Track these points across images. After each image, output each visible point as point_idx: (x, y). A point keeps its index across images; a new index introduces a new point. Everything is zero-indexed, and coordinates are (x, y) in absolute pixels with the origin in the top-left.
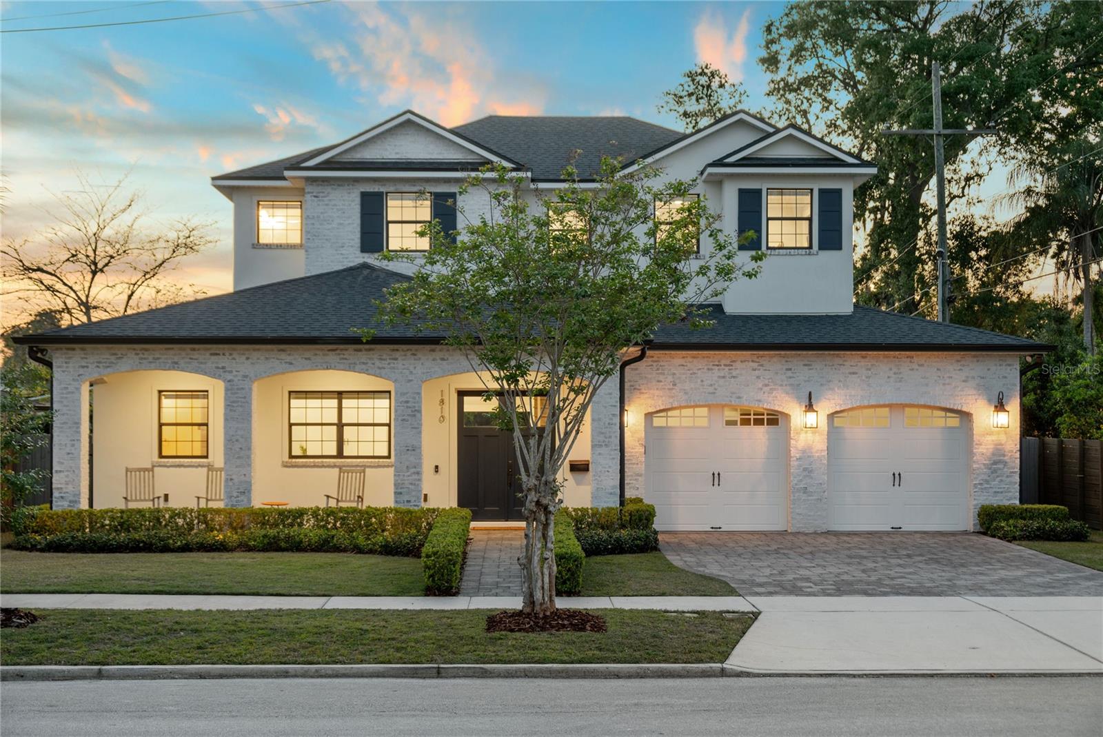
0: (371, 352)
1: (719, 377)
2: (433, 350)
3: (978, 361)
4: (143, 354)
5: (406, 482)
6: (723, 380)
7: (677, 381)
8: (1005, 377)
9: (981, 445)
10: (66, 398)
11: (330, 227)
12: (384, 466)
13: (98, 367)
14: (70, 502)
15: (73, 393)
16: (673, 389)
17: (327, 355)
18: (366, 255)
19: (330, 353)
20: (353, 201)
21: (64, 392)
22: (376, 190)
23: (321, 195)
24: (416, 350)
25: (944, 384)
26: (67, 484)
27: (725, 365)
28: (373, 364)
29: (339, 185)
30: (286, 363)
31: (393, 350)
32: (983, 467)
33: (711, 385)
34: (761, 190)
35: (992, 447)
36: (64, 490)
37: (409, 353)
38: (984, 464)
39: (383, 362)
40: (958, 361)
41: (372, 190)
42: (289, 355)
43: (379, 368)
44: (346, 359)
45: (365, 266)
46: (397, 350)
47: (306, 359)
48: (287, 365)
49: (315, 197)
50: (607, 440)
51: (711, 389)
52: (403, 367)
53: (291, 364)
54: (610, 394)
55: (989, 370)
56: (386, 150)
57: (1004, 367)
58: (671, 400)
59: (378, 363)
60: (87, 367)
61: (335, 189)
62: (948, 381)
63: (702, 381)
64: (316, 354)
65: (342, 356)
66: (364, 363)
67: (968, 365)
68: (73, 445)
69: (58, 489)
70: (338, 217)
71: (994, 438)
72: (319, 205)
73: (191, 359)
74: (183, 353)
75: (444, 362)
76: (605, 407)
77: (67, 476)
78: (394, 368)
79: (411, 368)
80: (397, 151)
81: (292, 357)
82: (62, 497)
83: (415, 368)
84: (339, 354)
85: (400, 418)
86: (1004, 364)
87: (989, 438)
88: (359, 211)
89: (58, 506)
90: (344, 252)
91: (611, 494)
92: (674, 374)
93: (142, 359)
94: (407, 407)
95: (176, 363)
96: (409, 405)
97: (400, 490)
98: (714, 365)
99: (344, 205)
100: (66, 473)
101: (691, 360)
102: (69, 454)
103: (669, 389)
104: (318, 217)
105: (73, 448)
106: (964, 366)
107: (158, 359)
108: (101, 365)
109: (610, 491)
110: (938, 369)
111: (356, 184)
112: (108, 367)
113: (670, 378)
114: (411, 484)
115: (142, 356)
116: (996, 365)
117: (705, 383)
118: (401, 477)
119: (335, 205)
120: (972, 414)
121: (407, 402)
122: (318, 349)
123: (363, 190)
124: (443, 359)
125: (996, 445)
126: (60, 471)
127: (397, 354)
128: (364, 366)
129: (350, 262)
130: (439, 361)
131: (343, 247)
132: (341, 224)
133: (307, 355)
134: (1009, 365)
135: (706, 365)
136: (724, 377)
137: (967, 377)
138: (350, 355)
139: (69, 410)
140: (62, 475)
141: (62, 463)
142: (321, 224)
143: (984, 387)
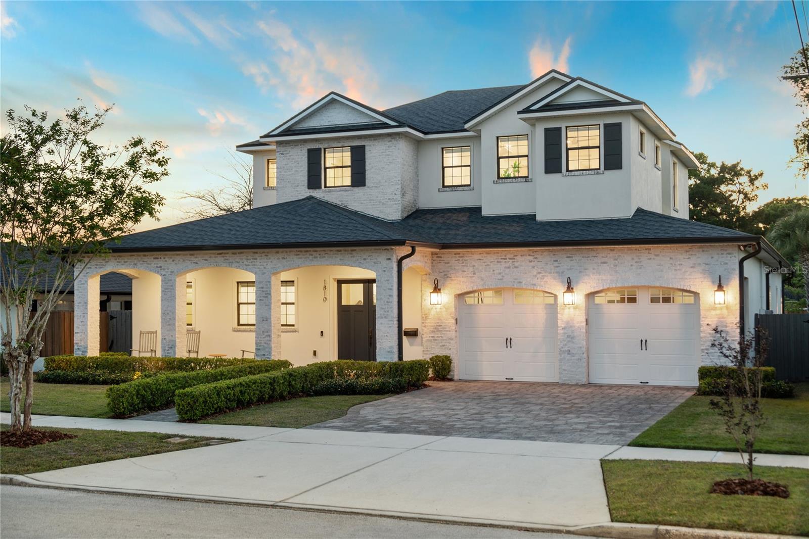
0: (241, 255)
1: (505, 267)
2: (277, 252)
3: (703, 251)
4: (119, 259)
5: (262, 342)
6: (508, 270)
7: (476, 271)
8: (727, 264)
9: (706, 318)
10: (81, 287)
11: (290, 173)
12: (291, 332)
13: (96, 268)
14: (83, 352)
15: (84, 284)
16: (473, 277)
17: (217, 257)
18: (311, 191)
19: (218, 256)
20: (304, 155)
21: (80, 283)
22: (317, 147)
23: (285, 152)
24: (268, 253)
25: (676, 270)
26: (81, 341)
27: (510, 259)
28: (243, 262)
29: (295, 146)
30: (194, 263)
31: (254, 253)
32: (708, 335)
33: (500, 274)
34: (561, 128)
35: (716, 319)
36: (80, 344)
37: (263, 255)
38: (710, 333)
39: (249, 261)
40: (687, 251)
41: (315, 147)
42: (196, 258)
43: (246, 265)
44: (227, 260)
45: (310, 198)
46: (257, 253)
47: (205, 260)
48: (195, 265)
49: (282, 154)
50: (386, 313)
51: (500, 277)
52: (260, 264)
53: (197, 263)
54: (388, 281)
55: (712, 258)
56: (323, 120)
57: (725, 255)
58: (472, 285)
59: (245, 262)
60: (91, 268)
61: (293, 148)
62: (678, 268)
63: (493, 271)
64: (210, 257)
65: (225, 258)
66: (238, 262)
67: (695, 255)
68: (84, 317)
69: (76, 343)
70: (295, 166)
71: (718, 312)
72: (284, 159)
73: (143, 261)
74: (139, 258)
75: (285, 261)
76: (385, 290)
77: (81, 336)
78: (254, 265)
79: (265, 265)
80: (329, 120)
81: (197, 259)
82: (78, 349)
83: (267, 264)
84: (223, 257)
85: (258, 299)
86: (725, 252)
87: (713, 313)
88: (307, 161)
89: (76, 354)
90: (298, 189)
91: (389, 352)
92: (474, 266)
93: (118, 262)
94: (263, 291)
95: (136, 264)
96: (264, 290)
97: (258, 348)
98: (502, 259)
99: (298, 158)
100: (81, 334)
101: (486, 255)
102: (82, 322)
103: (471, 277)
104: (284, 167)
105: (84, 319)
106: (692, 255)
107: (126, 262)
108: (97, 267)
109: (389, 350)
110: (671, 258)
111: (305, 144)
112: (101, 268)
113: (471, 269)
114: (265, 343)
115: (118, 260)
116: (718, 254)
117: (495, 272)
118: (260, 338)
119: (293, 159)
120: (699, 294)
121: (262, 288)
122: (211, 254)
123: (309, 148)
124: (283, 258)
125: (719, 318)
126: (78, 333)
127: (256, 256)
128: (237, 264)
129: (302, 196)
130: (281, 260)
131: (298, 186)
132: (297, 171)
133: (206, 257)
134: (729, 254)
135: (496, 259)
136: (509, 268)
137: (695, 264)
138: (229, 257)
139: (82, 295)
140: (79, 335)
141: (79, 328)
142: (285, 172)
143: (708, 272)
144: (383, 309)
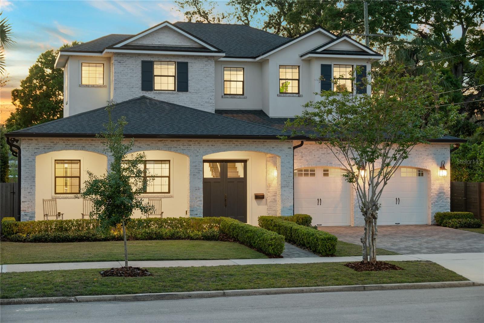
0: (179, 142)
1: (322, 153)
2: (208, 141)
3: (433, 147)
4: (67, 142)
5: (195, 205)
6: (324, 155)
7: (303, 156)
8: (444, 154)
9: (434, 185)
10: (28, 164)
11: (126, 77)
12: (167, 197)
13: (44, 149)
14: (30, 217)
15: (31, 162)
16: (301, 159)
17: (158, 143)
18: (144, 92)
19: (159, 142)
20: (138, 65)
21: (27, 161)
22: (149, 60)
23: (122, 61)
24: (200, 141)
25: (419, 157)
26: (29, 208)
27: (325, 148)
28: (180, 148)
29: (130, 57)
30: (138, 147)
31: (189, 141)
32: (435, 195)
33: (318, 158)
34: (331, 65)
35: (439, 186)
36: (27, 211)
37: (197, 142)
38: (436, 194)
39: (184, 147)
40: (424, 147)
41: (147, 60)
42: (139, 143)
43: (183, 150)
44: (167, 145)
45: (143, 98)
46: (191, 141)
47: (148, 145)
49: (119, 62)
50: (287, 184)
51: (318, 159)
52: (194, 149)
53: (140, 147)
54: (289, 162)
55: (437, 150)
56: (154, 40)
57: (443, 149)
58: (301, 165)
59: (182, 147)
60: (39, 149)
61: (129, 59)
62: (420, 156)
63: (314, 156)
64: (152, 143)
65: (165, 144)
66: (175, 147)
67: (429, 149)
68: (31, 188)
69: (24, 210)
70: (131, 72)
71: (440, 181)
72: (121, 67)
73: (91, 145)
74: (87, 142)
75: (213, 147)
76: (287, 168)
77: (28, 204)
78: (189, 150)
79: (198, 149)
80: (159, 41)
81: (140, 144)
82: (26, 215)
83: (199, 149)
84: (163, 143)
85: (192, 174)
86: (444, 148)
87: (437, 182)
88: (141, 70)
89: (23, 219)
90: (133, 90)
91: (289, 209)
92: (302, 152)
93: (66, 145)
94: (196, 169)
95: (84, 147)
96: (196, 167)
97: (192, 209)
98: (319, 148)
99: (133, 67)
100: (28, 203)
101: (309, 145)
102: (29, 193)
103: (300, 159)
104: (121, 72)
105: (31, 190)
106: (427, 149)
107: (75, 145)
108: (46, 148)
110: (416, 150)
111: (139, 56)
112: (49, 149)
113: (300, 154)
114: (198, 206)
115: (66, 143)
116: (440, 148)
117: (316, 156)
118: (193, 203)
119: (129, 67)
120: (429, 171)
121: (196, 166)
122: (153, 140)
123: (143, 60)
124: (212, 145)
125: (440, 185)
126: (25, 202)
127: (191, 143)
128: (175, 149)
129: (136, 95)
130: (211, 146)
131: (133, 88)
132: (132, 76)
133: (148, 143)
134: (446, 149)
135: (316, 148)
136: (324, 154)
137: (428, 154)
138: (168, 143)
139: (30, 170)
140: (26, 203)
141: (26, 197)
142: (122, 76)
143: (436, 159)
144: (285, 181)
